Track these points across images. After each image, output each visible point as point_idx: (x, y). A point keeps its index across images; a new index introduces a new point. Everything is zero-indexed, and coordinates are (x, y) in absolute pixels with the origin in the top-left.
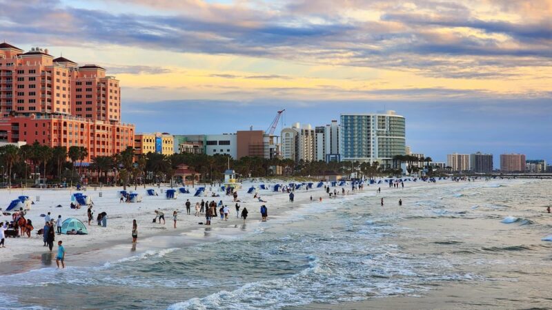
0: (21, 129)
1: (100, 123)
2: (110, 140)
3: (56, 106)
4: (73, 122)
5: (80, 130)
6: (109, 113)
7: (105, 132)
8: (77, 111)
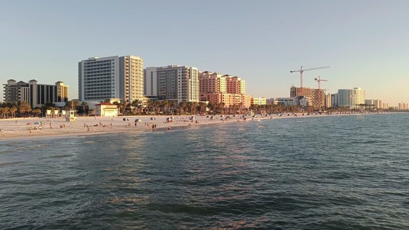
0: (210, 97)
1: (237, 95)
2: (241, 98)
3: (221, 90)
4: (226, 96)
5: (229, 97)
6: (241, 92)
7: (239, 98)
8: (228, 92)
